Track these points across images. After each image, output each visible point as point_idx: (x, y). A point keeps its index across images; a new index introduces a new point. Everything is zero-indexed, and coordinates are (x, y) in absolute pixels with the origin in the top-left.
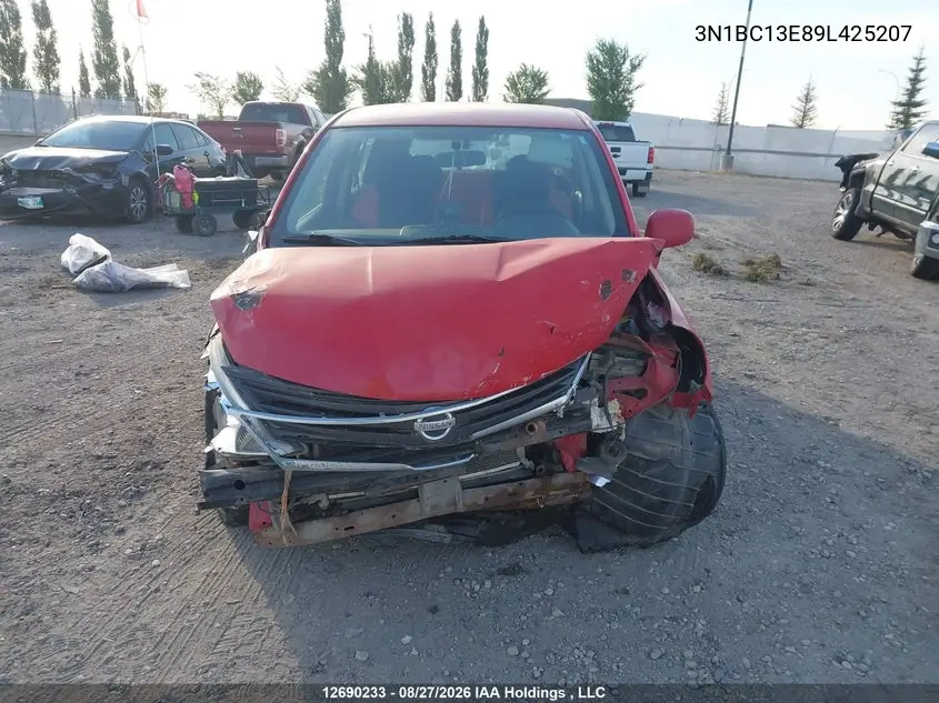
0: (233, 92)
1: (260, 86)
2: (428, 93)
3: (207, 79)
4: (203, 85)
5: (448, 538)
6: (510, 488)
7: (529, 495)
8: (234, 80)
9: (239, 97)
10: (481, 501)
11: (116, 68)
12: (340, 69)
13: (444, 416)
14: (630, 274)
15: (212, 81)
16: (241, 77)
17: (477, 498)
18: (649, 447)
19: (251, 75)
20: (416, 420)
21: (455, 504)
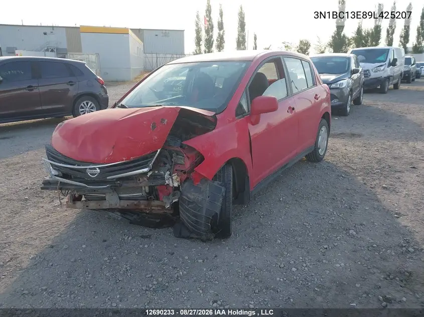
0: (298, 49)
1: (310, 45)
2: (389, 42)
3: (287, 44)
4: (286, 47)
5: (120, 218)
6: (136, 202)
7: (142, 207)
8: (298, 44)
9: (300, 51)
10: (126, 206)
11: (245, 43)
12: (342, 35)
13: (95, 169)
14: (164, 120)
15: (289, 45)
16: (301, 42)
17: (124, 204)
18: (189, 195)
19: (306, 40)
20: (87, 168)
21: (116, 205)
